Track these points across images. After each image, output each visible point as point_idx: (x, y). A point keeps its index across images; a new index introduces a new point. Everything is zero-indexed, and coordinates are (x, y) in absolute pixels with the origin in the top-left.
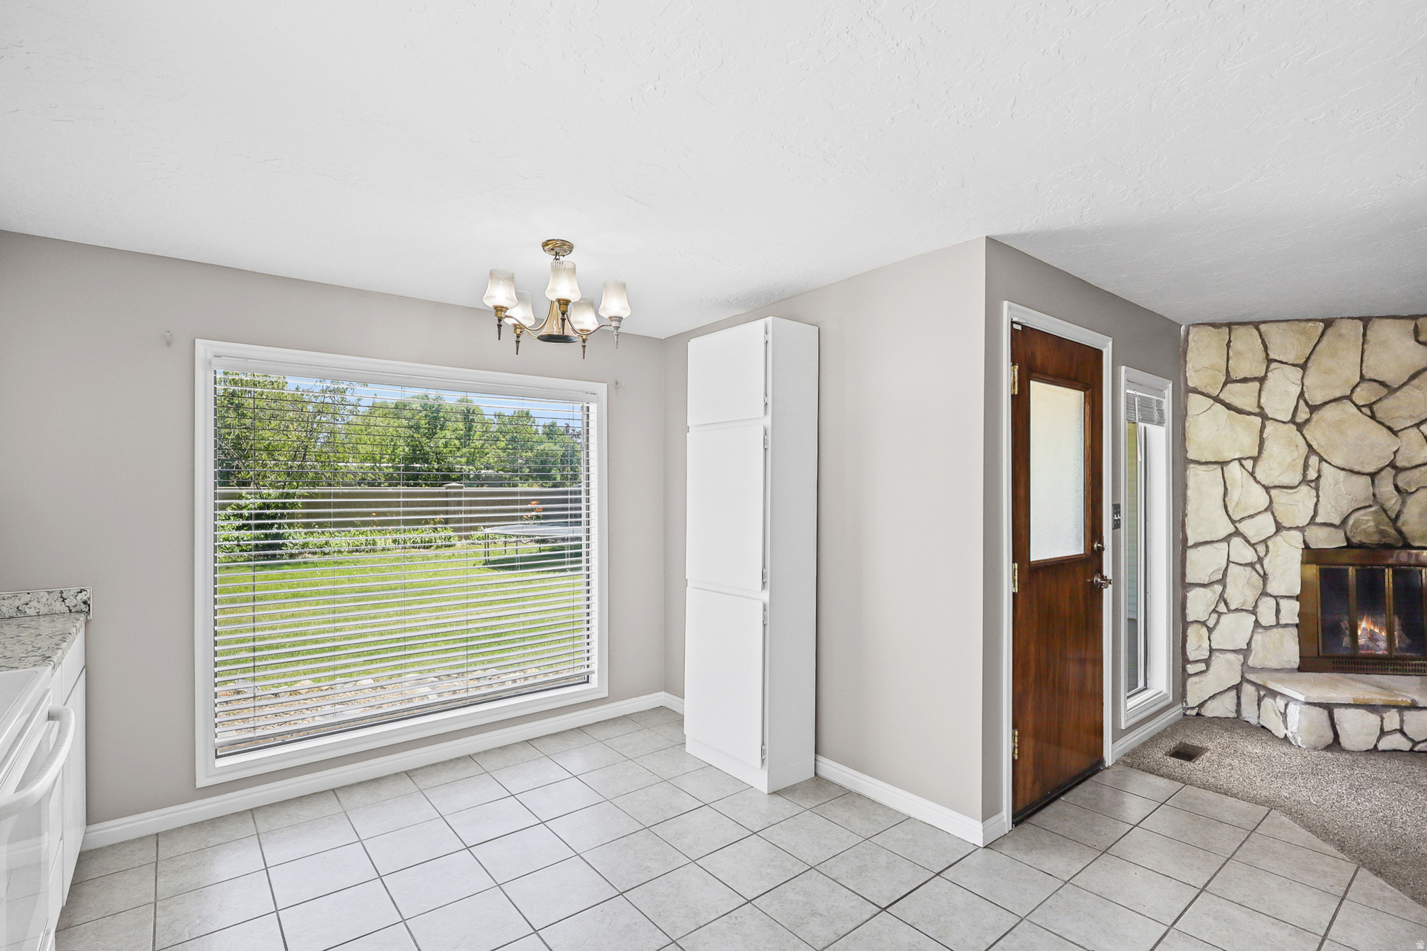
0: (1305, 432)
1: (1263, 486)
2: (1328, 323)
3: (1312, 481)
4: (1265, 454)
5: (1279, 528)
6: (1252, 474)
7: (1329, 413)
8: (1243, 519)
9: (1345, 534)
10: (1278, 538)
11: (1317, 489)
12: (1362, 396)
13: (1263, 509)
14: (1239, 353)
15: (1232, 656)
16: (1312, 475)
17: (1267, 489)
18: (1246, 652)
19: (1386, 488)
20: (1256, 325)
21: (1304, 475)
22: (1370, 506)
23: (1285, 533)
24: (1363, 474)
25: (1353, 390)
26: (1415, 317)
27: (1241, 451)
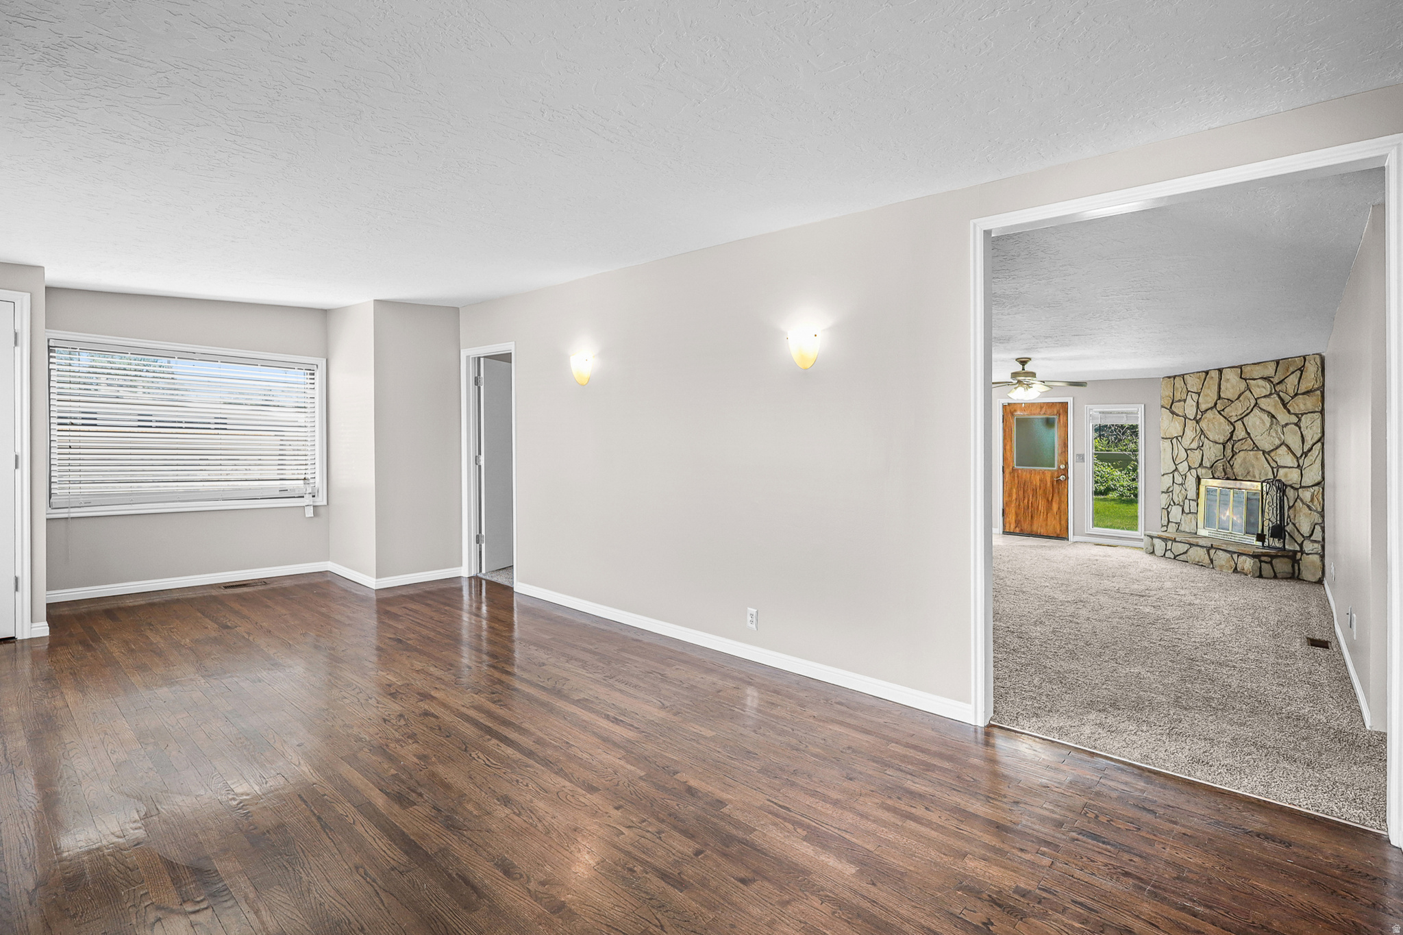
0: (1200, 423)
1: (1185, 448)
2: (1207, 373)
3: (1201, 446)
4: (1185, 434)
5: (1190, 468)
6: (1181, 443)
7: (1209, 414)
8: (1178, 463)
9: (1211, 471)
10: (1189, 472)
11: (1202, 450)
12: (1219, 406)
13: (1185, 459)
14: (1177, 389)
15: (1174, 525)
16: (1201, 443)
17: (1186, 450)
18: (1180, 523)
19: (1229, 453)
20: (1183, 376)
21: (1199, 443)
22: (1222, 459)
23: (1192, 471)
24: (1220, 444)
25: (1216, 404)
26: (1241, 367)
27: (1177, 433)
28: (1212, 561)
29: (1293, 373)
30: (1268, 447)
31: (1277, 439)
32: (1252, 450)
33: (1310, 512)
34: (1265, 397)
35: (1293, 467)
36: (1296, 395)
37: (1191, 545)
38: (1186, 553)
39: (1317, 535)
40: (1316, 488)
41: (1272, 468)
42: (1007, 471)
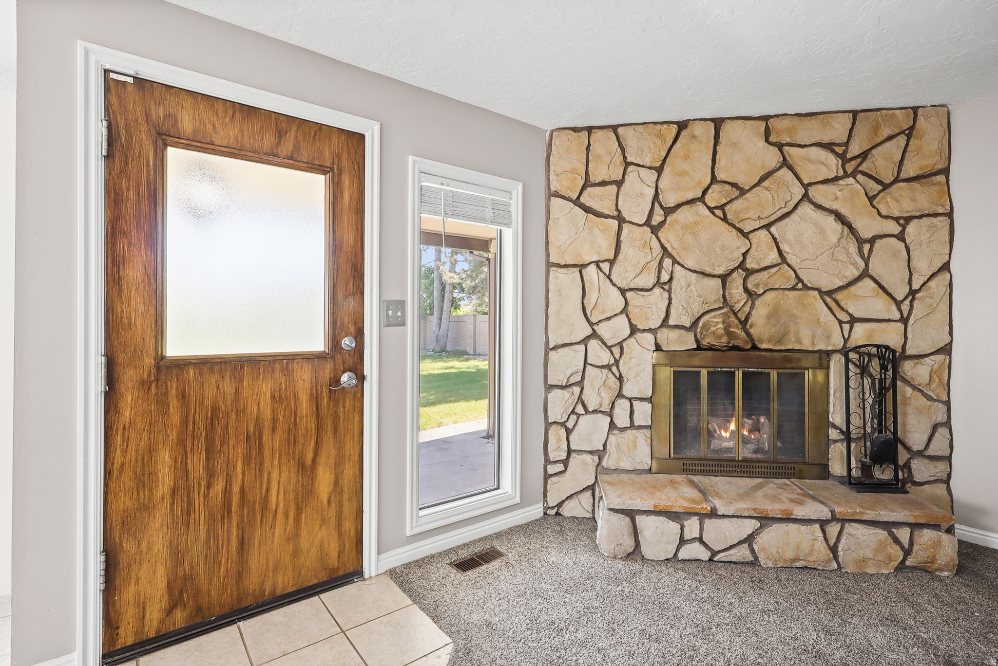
0: (660, 234)
1: (619, 288)
2: (682, 125)
3: (665, 283)
4: (621, 257)
5: (634, 330)
6: (609, 277)
7: (683, 215)
8: (600, 321)
9: (695, 336)
10: (632, 340)
11: (669, 292)
12: (713, 198)
13: (619, 311)
14: (598, 157)
15: (588, 457)
16: (665, 277)
17: (623, 292)
18: (600, 454)
19: (736, 291)
20: (614, 128)
21: (659, 278)
22: (720, 308)
23: (638, 335)
24: (714, 276)
25: (705, 192)
26: (766, 118)
27: (599, 254)
28: (834, 549)
29: (890, 138)
30: (827, 284)
31: (851, 267)
32: (793, 288)
33: (929, 403)
34: (826, 182)
35: (889, 320)
36: (896, 180)
37: (765, 520)
38: (749, 540)
39: (938, 447)
40: (939, 358)
41: (841, 322)
42: (129, 378)
